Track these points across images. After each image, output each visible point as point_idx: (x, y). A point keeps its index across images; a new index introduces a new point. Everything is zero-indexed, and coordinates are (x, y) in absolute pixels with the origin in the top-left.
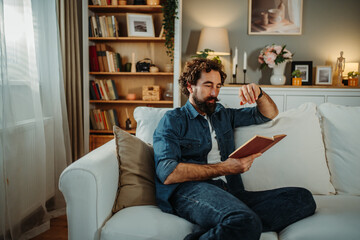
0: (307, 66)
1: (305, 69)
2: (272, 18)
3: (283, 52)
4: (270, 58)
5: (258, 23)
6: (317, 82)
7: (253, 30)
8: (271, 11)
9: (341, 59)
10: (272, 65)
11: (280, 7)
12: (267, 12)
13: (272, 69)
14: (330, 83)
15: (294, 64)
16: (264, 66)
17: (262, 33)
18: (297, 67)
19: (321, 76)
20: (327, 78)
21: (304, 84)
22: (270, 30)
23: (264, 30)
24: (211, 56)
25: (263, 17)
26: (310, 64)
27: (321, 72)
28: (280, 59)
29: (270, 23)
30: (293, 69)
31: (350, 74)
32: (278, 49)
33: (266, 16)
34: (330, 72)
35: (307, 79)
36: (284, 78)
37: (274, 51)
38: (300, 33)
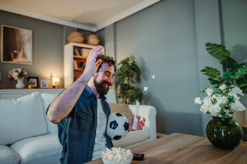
1: (35, 80)
2: (16, 56)
3: (22, 72)
4: (15, 75)
5: (7, 57)
6: (41, 86)
7: (4, 60)
8: (15, 51)
9: (51, 76)
10: (16, 78)
11: (20, 50)
12: (12, 52)
13: (17, 81)
14: (47, 87)
15: (29, 78)
16: (12, 79)
18: (31, 80)
19: (43, 84)
20: (46, 85)
21: (34, 88)
22: (15, 61)
23: (11, 61)
25: (10, 55)
26: (37, 78)
27: (43, 82)
28: (21, 75)
29: (14, 57)
30: (28, 80)
31: (56, 83)
32: (20, 70)
33: (12, 54)
34: (47, 83)
35: (36, 86)
36: (23, 85)
37: (17, 71)
38: (31, 64)
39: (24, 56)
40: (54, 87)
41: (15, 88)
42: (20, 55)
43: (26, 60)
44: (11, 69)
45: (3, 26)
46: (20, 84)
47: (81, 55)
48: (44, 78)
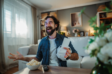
1: (83, 33)
2: (75, 24)
5: (73, 25)
6: (85, 35)
8: (75, 22)
9: (89, 31)
10: (74, 33)
11: (77, 21)
14: (88, 35)
17: (74, 27)
25: (73, 24)
26: (83, 32)
28: (76, 31)
30: (80, 33)
34: (88, 33)
35: (83, 35)
37: (74, 30)
38: (81, 26)
39: (79, 23)
41: (74, 36)
42: (77, 23)
43: (79, 25)
45: (71, 14)
46: (76, 35)
47: (105, 17)
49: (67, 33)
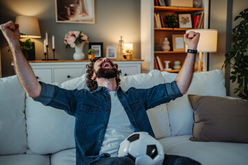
0: (100, 46)
1: (99, 48)
2: (73, 11)
3: (80, 36)
4: (71, 41)
7: (59, 20)
8: (72, 5)
9: (121, 41)
10: (73, 45)
11: (78, 3)
12: (69, 6)
13: (74, 48)
14: (115, 57)
15: (90, 44)
16: (68, 46)
18: (92, 46)
19: (109, 53)
20: (113, 54)
22: (72, 20)
23: (68, 19)
24: (24, 38)
25: (66, 10)
26: (101, 44)
27: (109, 50)
28: (79, 40)
29: (71, 14)
30: (90, 48)
31: (128, 52)
32: (77, 33)
33: (69, 9)
34: (115, 50)
36: (83, 55)
37: (74, 35)
38: (94, 22)
39: (84, 11)
40: (125, 57)
42: (79, 10)
43: (86, 18)
44: (67, 32)
47: (167, 4)
48: (111, 44)
49: (41, 46)
